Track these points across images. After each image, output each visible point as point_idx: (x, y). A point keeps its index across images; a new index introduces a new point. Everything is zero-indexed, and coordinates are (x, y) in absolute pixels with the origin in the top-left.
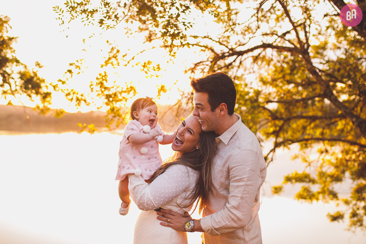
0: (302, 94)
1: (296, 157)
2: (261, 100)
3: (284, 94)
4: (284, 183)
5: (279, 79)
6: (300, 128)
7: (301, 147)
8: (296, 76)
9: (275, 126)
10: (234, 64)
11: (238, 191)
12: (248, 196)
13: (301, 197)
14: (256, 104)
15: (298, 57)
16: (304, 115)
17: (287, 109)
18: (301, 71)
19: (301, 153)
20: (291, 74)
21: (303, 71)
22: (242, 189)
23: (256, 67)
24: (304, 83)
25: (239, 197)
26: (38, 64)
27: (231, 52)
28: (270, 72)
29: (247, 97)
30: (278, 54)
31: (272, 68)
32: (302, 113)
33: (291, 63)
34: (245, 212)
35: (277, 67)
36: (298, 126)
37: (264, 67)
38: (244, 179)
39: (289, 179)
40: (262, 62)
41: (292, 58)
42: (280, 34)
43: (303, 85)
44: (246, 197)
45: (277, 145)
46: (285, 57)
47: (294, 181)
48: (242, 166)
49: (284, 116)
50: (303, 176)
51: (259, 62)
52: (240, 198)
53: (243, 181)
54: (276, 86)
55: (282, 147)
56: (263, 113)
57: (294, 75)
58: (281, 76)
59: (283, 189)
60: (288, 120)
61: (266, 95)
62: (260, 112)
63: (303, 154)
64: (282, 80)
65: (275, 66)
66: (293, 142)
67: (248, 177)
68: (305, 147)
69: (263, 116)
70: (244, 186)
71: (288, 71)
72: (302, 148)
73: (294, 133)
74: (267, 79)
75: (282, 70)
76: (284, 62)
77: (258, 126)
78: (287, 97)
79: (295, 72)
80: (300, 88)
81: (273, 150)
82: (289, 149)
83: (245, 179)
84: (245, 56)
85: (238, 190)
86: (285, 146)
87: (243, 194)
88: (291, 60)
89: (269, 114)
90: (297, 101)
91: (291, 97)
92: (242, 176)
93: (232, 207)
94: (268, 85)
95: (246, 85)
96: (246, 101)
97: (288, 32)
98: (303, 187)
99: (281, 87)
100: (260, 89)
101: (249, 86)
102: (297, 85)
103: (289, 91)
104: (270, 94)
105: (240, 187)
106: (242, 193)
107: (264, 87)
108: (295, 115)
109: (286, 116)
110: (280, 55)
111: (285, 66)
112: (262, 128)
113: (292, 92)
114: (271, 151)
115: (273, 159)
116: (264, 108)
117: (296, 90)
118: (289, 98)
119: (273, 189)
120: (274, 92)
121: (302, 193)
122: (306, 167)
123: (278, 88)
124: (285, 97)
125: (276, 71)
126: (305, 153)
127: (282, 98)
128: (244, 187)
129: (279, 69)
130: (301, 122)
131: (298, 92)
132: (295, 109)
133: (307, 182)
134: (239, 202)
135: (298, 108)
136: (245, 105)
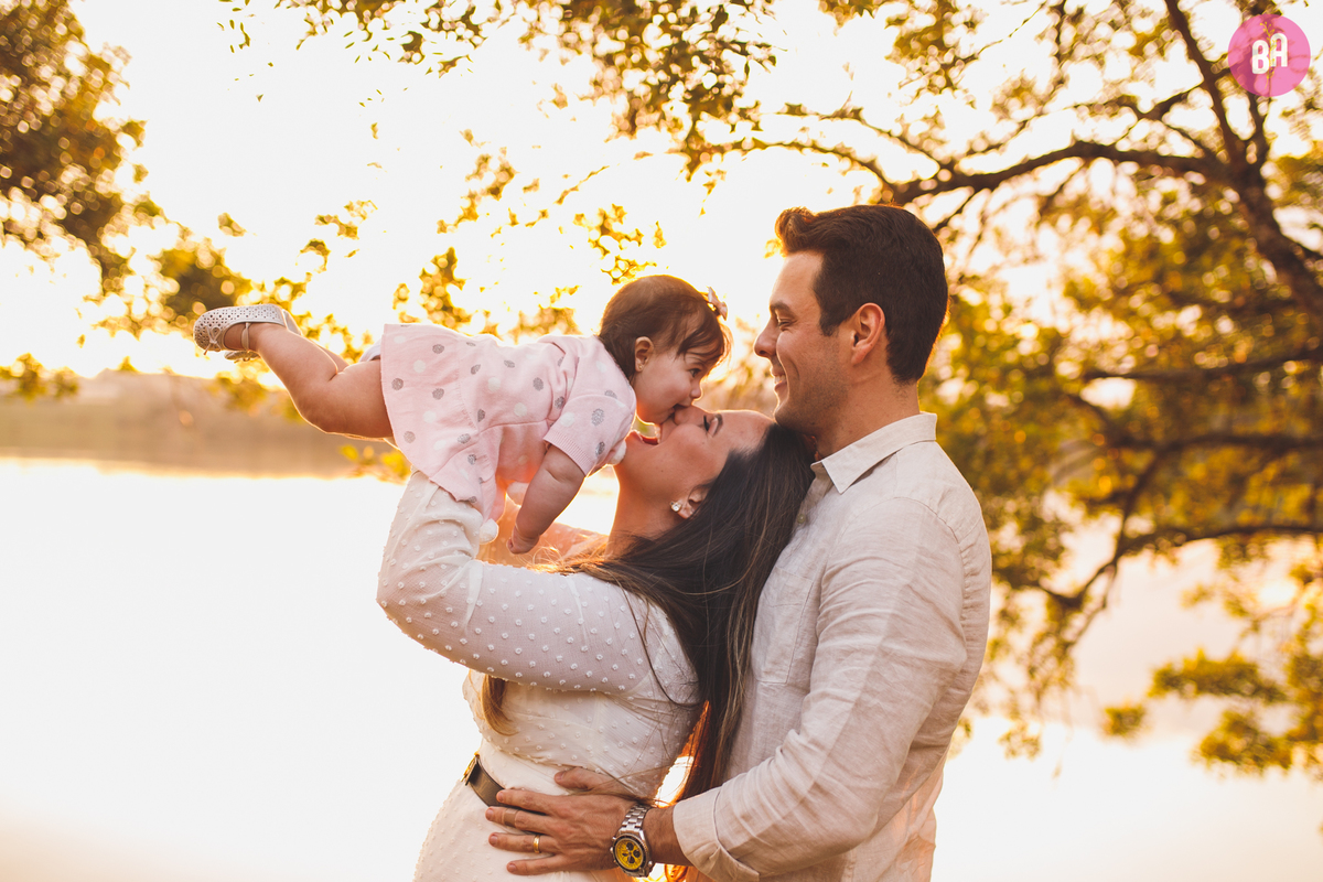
0: (1230, 349)
1: (1201, 595)
2: (1067, 368)
3: (1160, 348)
4: (1151, 695)
5: (1140, 284)
6: (1220, 481)
7: (1224, 557)
8: (1210, 279)
9: (1123, 471)
10: (956, 223)
11: (846, 673)
12: (887, 707)
13: (1217, 751)
14: (1043, 385)
15: (1221, 197)
16: (1240, 429)
17: (1170, 406)
18: (1228, 257)
19: (1223, 579)
20: (1192, 267)
21: (1240, 254)
22: (862, 666)
23: (1047, 237)
24: (1240, 301)
25: (849, 701)
26: (227, 223)
27: (945, 176)
28: (1105, 261)
29: (1010, 357)
30: (1138, 188)
31: (1111, 242)
32: (1230, 421)
33: (1189, 226)
34: (865, 778)
35: (1135, 239)
36: (1212, 473)
37: (1082, 241)
38: (877, 620)
39: (1169, 681)
40: (1076, 217)
41: (1196, 205)
42: (1146, 106)
43: (1234, 312)
44: (879, 710)
45: (1127, 545)
46: (1168, 200)
47: (1190, 687)
48: (876, 564)
49: (1158, 435)
50: (1229, 670)
51: (1064, 221)
52: (851, 706)
53: (870, 631)
54: (1129, 315)
55: (1146, 556)
56: (1073, 422)
57: (1202, 272)
58: (1147, 273)
59: (1146, 719)
60: (1172, 451)
61: (1088, 353)
62: (1060, 417)
63: (1231, 583)
64: (1153, 290)
65: (1125, 236)
66: (1191, 536)
67: (893, 615)
68: (1238, 558)
69: (1072, 433)
70: (870, 652)
71: (1179, 258)
72: (1227, 559)
73: (1198, 501)
74: (1092, 287)
75: (1153, 250)
76: (1159, 218)
77: (1052, 470)
78: (1171, 359)
79: (1206, 260)
80: (1225, 325)
81: (1111, 567)
82: (1174, 561)
83: (882, 624)
84: (1005, 190)
85: (847, 669)
86: (1157, 550)
87: (865, 690)
88: (1188, 213)
89: (1097, 424)
90: (1211, 375)
91: (1188, 359)
92: (869, 607)
93: (812, 747)
94: (1096, 312)
95: (1008, 310)
96: (1006, 370)
97: (1181, 98)
98: (1227, 714)
99: (1147, 320)
100: (1062, 326)
101: (1019, 312)
102: (1212, 311)
103: (1178, 336)
104: (1103, 346)
105: (855, 655)
106: (861, 685)
107: (1079, 318)
108: (1200, 430)
109: (1166, 431)
110: (1143, 192)
111: (1167, 236)
112: (1066, 481)
113: (1189, 341)
114: (1101, 571)
115: (1109, 600)
116: (1078, 402)
117: (1210, 334)
118: (1178, 365)
119: (1108, 719)
120: (1120, 339)
121: (1221, 737)
122: (1243, 635)
123: (1137, 325)
124: (1163, 359)
125: (1128, 254)
126: (1236, 579)
127: (1152, 361)
128: (871, 658)
129: (1139, 250)
130: (1226, 457)
131: (1216, 340)
132: (1204, 408)
133: (1243, 695)
134: (844, 722)
135: (1214, 401)
136: (1002, 384)
